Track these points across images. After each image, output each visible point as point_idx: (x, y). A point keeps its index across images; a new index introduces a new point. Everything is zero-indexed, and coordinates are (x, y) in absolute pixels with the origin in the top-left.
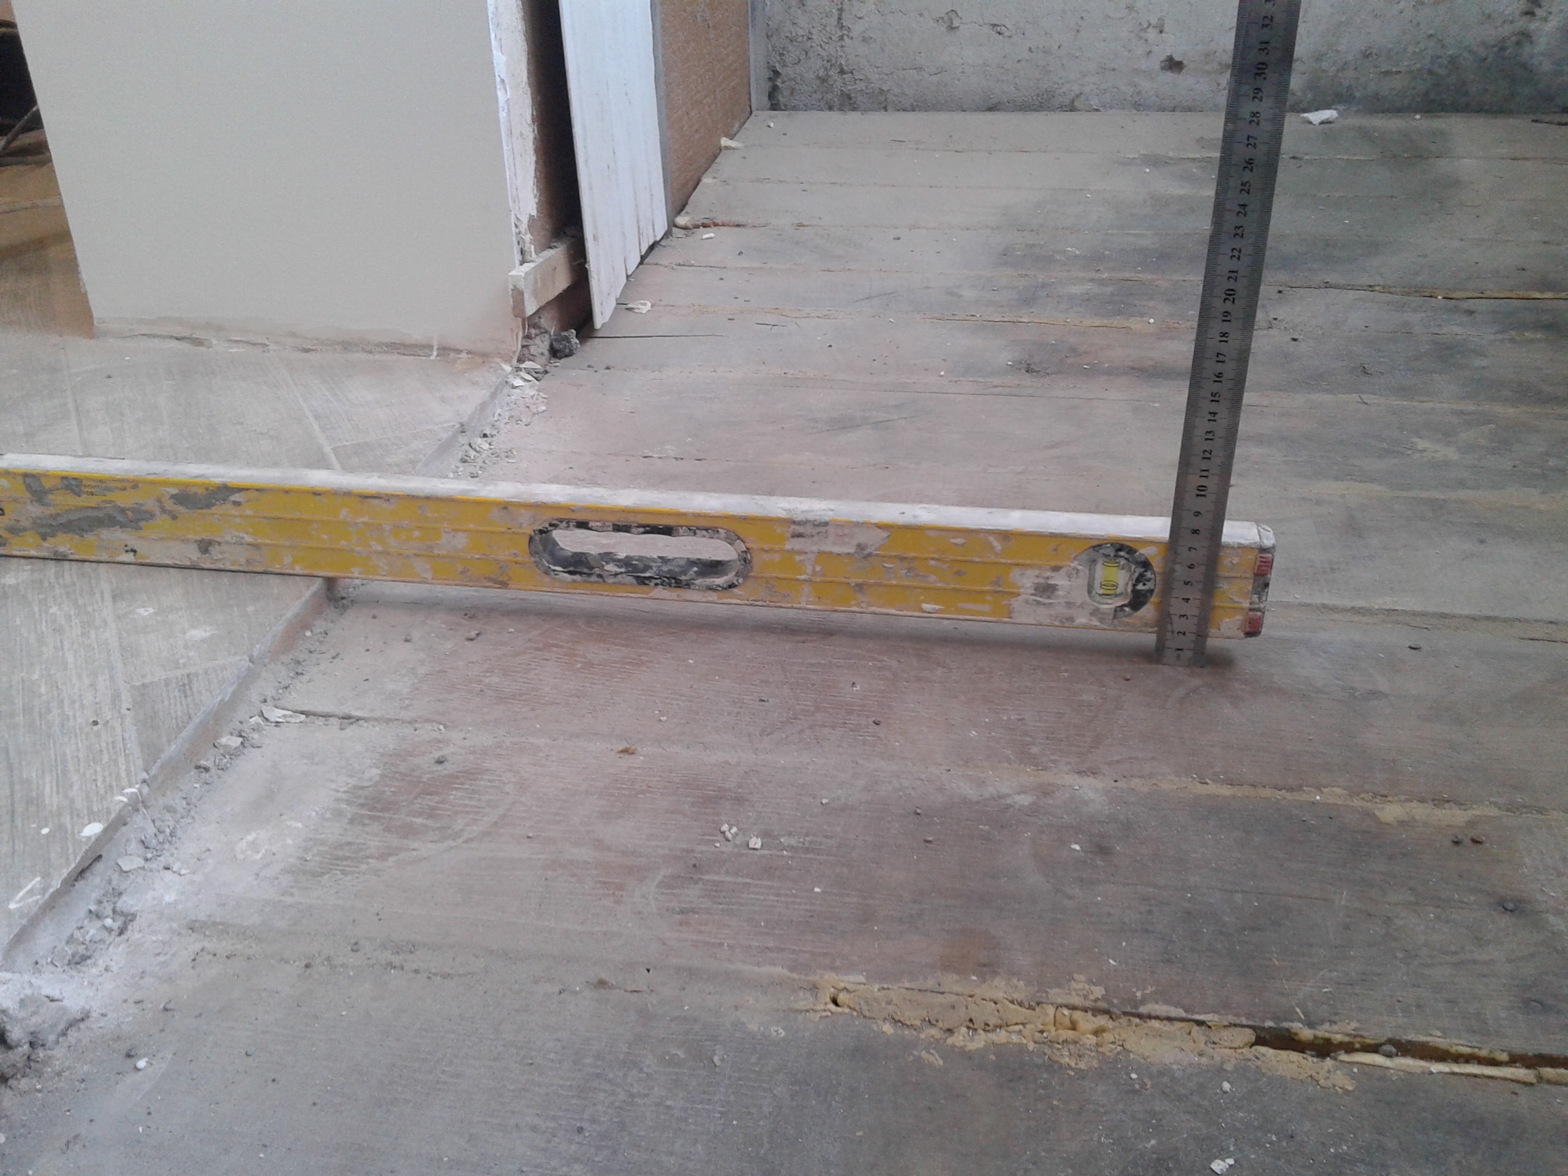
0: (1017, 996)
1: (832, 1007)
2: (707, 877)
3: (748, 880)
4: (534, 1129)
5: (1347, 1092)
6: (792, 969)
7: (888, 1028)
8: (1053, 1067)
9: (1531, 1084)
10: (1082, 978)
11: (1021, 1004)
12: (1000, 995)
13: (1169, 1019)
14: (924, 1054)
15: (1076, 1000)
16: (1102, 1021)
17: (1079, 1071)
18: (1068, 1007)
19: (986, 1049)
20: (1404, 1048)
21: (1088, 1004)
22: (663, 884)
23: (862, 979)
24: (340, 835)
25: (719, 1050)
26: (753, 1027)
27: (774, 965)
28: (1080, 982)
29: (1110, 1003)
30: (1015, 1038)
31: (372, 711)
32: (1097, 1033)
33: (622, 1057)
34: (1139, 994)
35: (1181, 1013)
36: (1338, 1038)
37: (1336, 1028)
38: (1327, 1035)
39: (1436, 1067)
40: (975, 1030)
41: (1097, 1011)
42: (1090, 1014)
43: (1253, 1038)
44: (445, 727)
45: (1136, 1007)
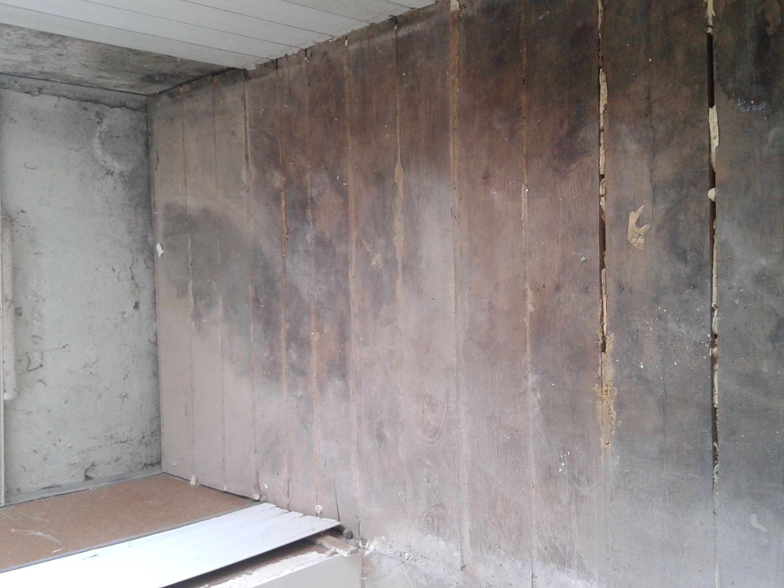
0: (601, 403)
1: (609, 445)
2: (576, 475)
3: (576, 465)
4: (651, 510)
5: (615, 335)
6: (601, 454)
7: (613, 432)
8: (618, 397)
9: (607, 296)
10: (593, 388)
11: (603, 402)
12: (601, 407)
13: (602, 370)
14: (619, 425)
15: (600, 390)
16: (604, 384)
17: (618, 391)
18: (602, 392)
19: (616, 411)
20: (602, 320)
21: (600, 388)
22: (580, 486)
23: (601, 438)
24: (575, 570)
25: (625, 470)
26: (618, 463)
27: (601, 459)
28: (595, 389)
29: (600, 383)
30: (612, 404)
31: (529, 570)
32: (607, 386)
33: (630, 492)
34: (596, 376)
35: (600, 368)
36: (601, 335)
37: (599, 335)
38: (601, 337)
39: (605, 314)
40: (611, 413)
41: (602, 386)
42: (603, 387)
43: (604, 353)
44: (532, 549)
45: (600, 377)
